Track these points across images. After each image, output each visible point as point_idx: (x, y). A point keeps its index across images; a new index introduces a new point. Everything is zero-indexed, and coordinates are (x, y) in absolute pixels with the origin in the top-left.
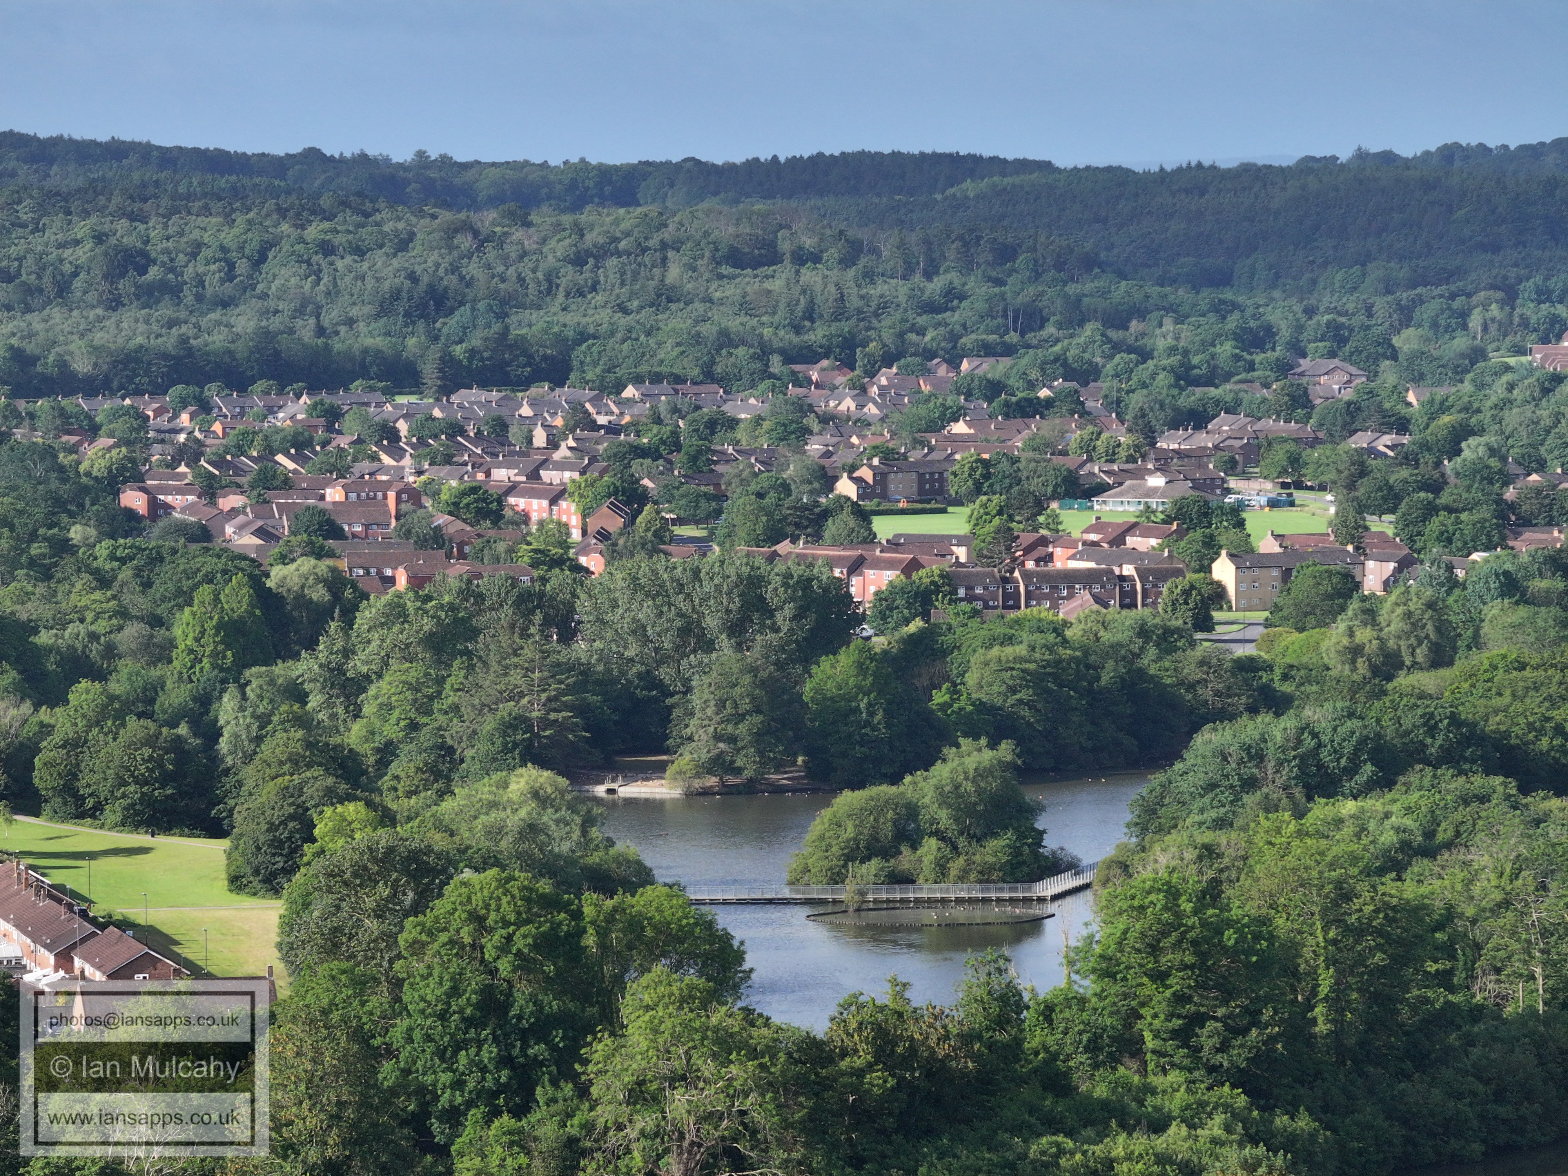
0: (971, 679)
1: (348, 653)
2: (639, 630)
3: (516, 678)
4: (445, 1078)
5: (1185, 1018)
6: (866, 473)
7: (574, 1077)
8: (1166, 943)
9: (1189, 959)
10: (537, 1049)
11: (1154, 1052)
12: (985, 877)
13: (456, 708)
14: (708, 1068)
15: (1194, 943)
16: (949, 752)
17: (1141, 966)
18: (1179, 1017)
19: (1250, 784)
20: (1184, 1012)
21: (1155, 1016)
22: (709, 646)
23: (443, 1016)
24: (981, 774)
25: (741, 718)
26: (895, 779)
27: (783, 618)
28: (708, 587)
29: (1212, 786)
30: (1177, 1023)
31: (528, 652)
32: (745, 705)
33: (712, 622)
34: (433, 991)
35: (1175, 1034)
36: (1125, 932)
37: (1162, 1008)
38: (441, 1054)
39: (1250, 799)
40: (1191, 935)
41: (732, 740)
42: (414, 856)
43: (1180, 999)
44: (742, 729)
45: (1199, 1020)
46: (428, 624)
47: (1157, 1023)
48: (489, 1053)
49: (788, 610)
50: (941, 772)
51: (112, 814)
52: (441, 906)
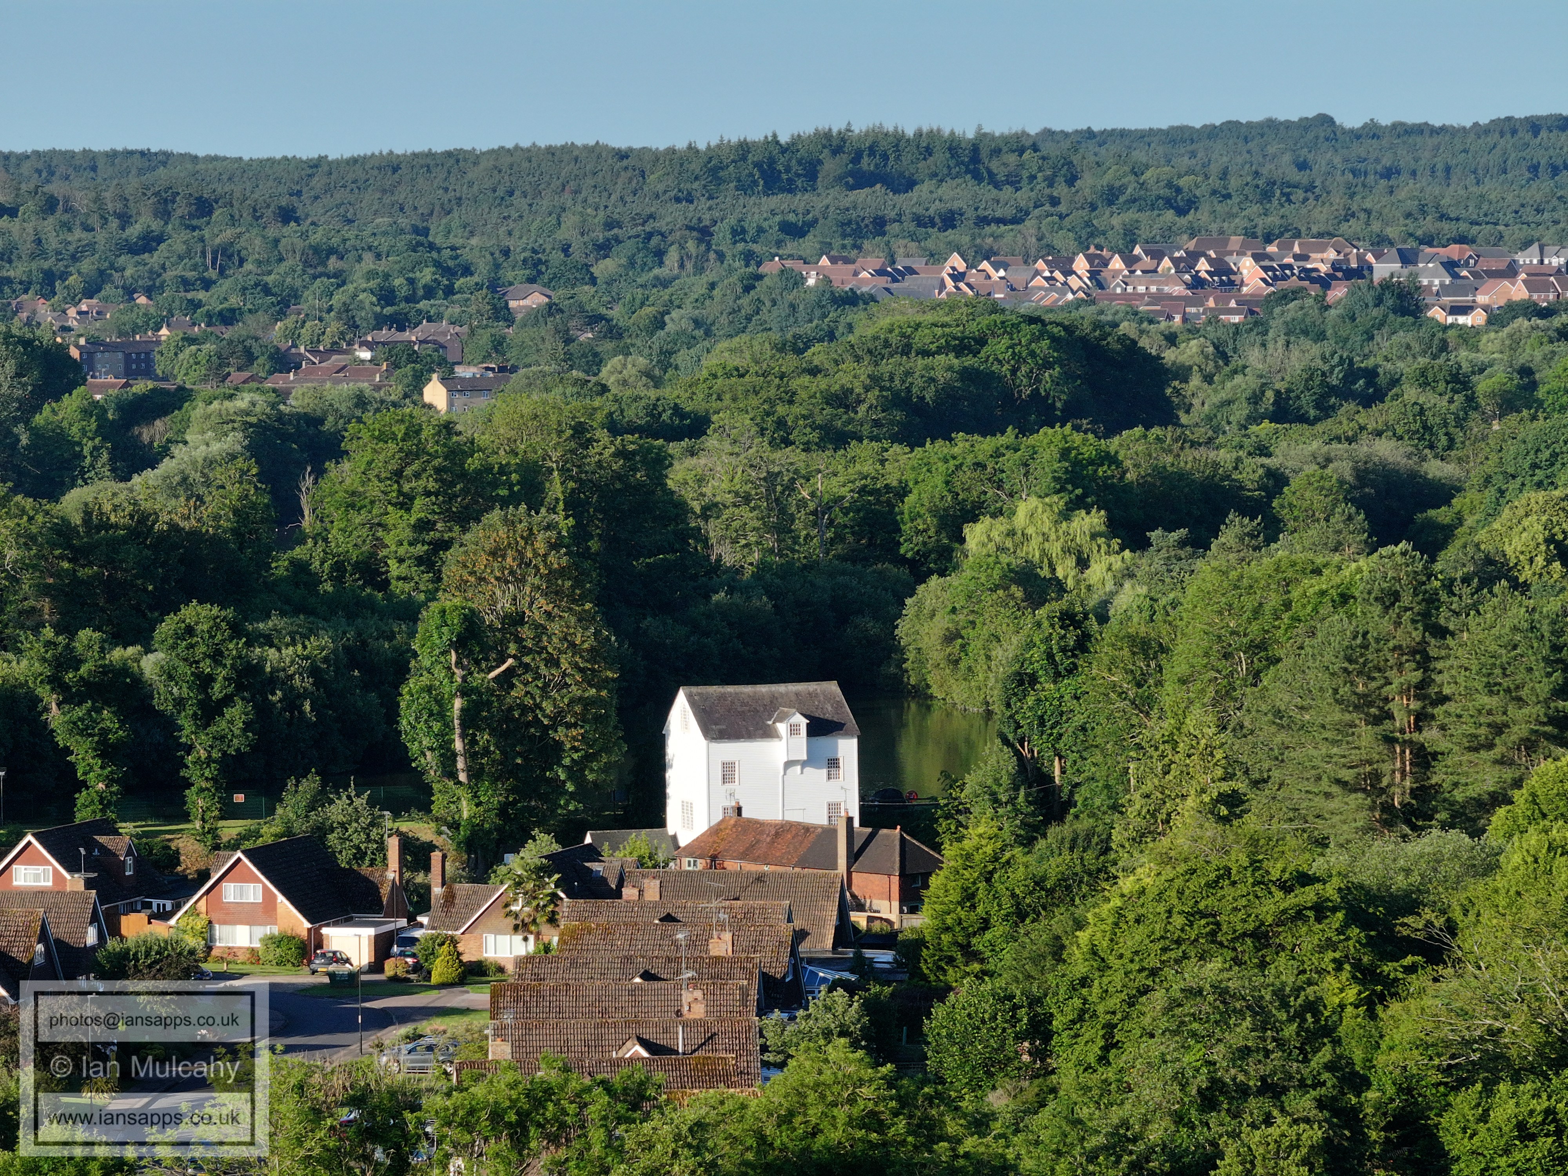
5: (429, 544)
8: (408, 471)
9: (432, 485)
11: (399, 578)
15: (438, 470)
17: (385, 493)
18: (424, 543)
20: (427, 538)
21: (400, 543)
24: (209, 464)
26: (126, 477)
30: (420, 549)
35: (420, 561)
36: (369, 463)
37: (408, 534)
40: (436, 462)
43: (424, 525)
47: (401, 551)
50: (168, 468)
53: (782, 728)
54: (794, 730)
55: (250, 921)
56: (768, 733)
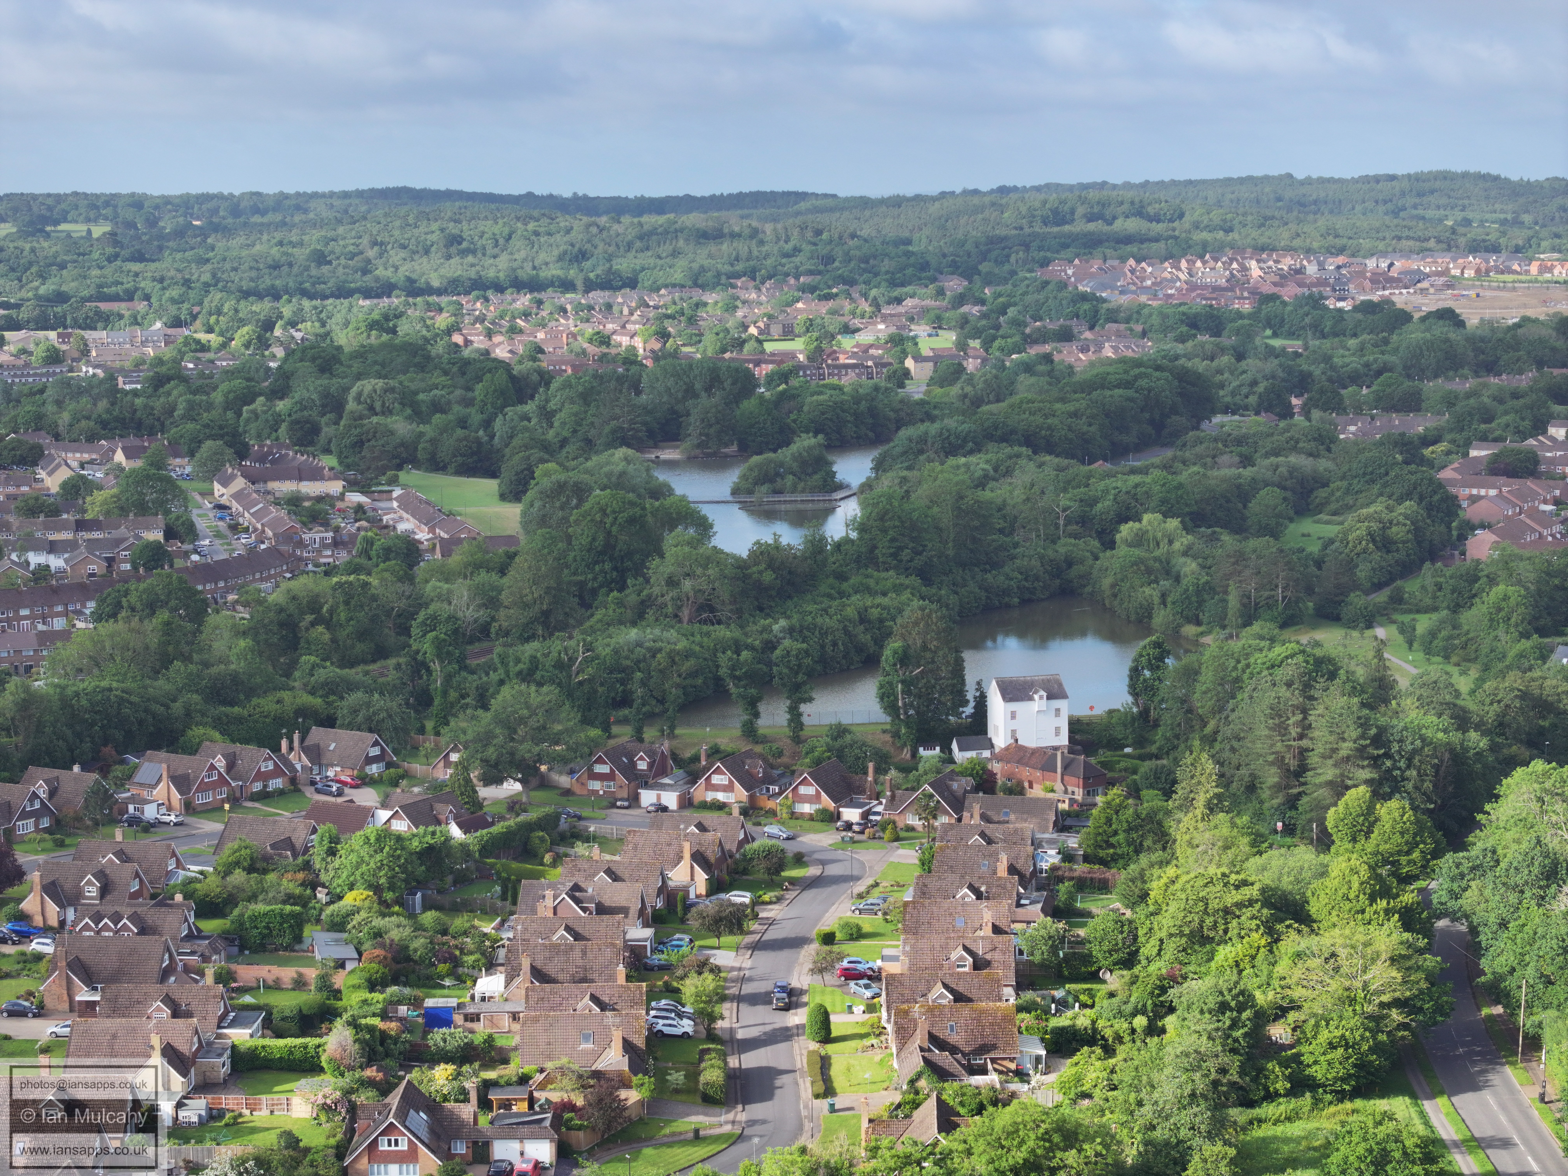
0: (806, 409)
1: (547, 401)
2: (668, 390)
3: (617, 411)
4: (590, 576)
5: (895, 548)
6: (761, 324)
7: (644, 575)
8: (887, 517)
9: (897, 524)
10: (628, 564)
11: (883, 562)
12: (812, 490)
13: (592, 423)
14: (699, 571)
15: (899, 517)
16: (796, 439)
17: (877, 527)
18: (893, 547)
19: (921, 452)
20: (895, 545)
21: (883, 547)
22: (696, 396)
23: (589, 551)
24: (810, 448)
25: (711, 426)
26: (775, 451)
27: (727, 384)
28: (696, 372)
29: (905, 453)
30: (892, 550)
31: (622, 400)
32: (713, 420)
33: (698, 386)
34: (585, 540)
35: (891, 555)
36: (870, 513)
37: (886, 544)
38: (588, 566)
39: (921, 458)
40: (898, 514)
41: (707, 435)
42: (576, 484)
43: (893, 540)
44: (712, 431)
45: (901, 549)
46: (580, 389)
47: (884, 550)
48: (607, 566)
49: (729, 381)
50: (794, 448)
51: (451, 469)
52: (587, 506)
53: (1036, 697)
54: (1041, 697)
55: (811, 802)
56: (1031, 699)
